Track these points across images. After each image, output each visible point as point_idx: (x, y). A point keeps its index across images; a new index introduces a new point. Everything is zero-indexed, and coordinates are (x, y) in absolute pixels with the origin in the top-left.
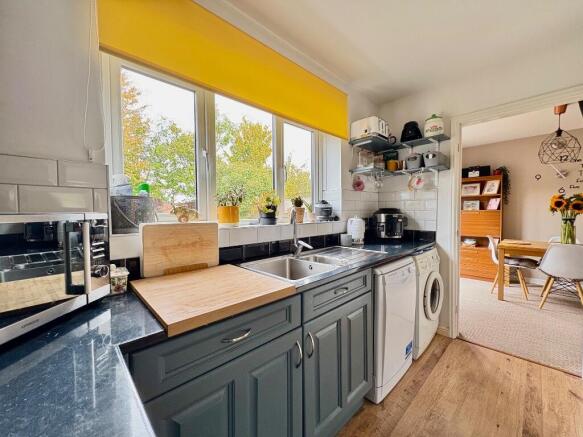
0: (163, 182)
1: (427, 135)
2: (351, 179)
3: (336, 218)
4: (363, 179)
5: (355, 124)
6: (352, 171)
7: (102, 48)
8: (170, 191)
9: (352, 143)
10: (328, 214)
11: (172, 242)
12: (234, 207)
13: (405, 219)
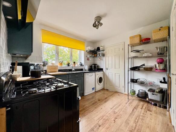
0: (49, 58)
1: (101, 50)
2: (86, 58)
3: (83, 66)
4: (89, 58)
5: (87, 48)
6: (87, 57)
7: (42, 42)
8: (51, 60)
9: (87, 51)
10: (81, 65)
11: (51, 68)
12: (61, 63)
13: (98, 66)
